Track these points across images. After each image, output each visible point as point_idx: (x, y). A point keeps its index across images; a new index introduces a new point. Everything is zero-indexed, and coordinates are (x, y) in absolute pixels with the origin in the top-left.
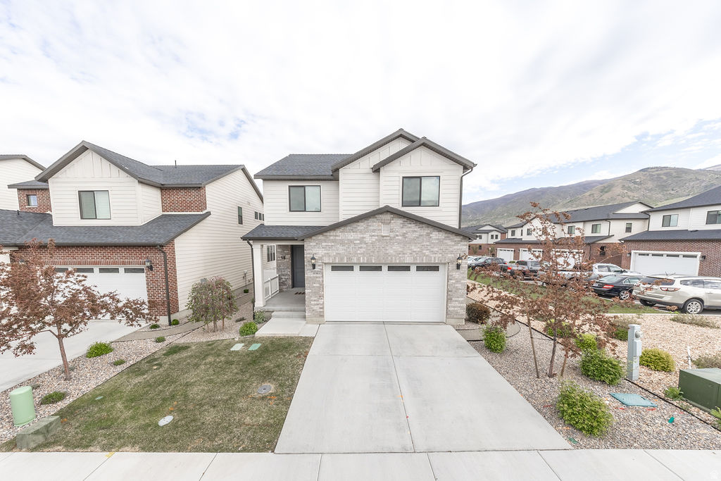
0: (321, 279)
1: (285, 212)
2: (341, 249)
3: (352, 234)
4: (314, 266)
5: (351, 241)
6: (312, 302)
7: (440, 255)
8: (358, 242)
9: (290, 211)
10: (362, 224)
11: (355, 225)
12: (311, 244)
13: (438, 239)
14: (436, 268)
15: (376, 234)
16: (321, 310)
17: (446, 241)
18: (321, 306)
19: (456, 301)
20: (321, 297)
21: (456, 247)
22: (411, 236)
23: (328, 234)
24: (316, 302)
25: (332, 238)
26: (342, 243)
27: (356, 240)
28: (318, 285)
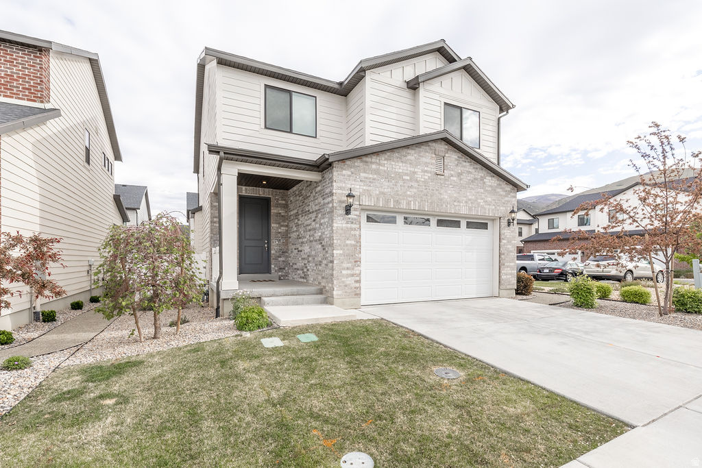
0: (357, 233)
1: (257, 127)
2: (386, 186)
3: (401, 164)
4: (348, 210)
5: (400, 175)
6: (344, 272)
7: (494, 207)
8: (408, 178)
9: (266, 128)
10: (413, 152)
11: (404, 152)
12: (344, 172)
13: (491, 186)
14: (484, 226)
15: (429, 169)
16: (357, 285)
17: (499, 190)
18: (358, 278)
19: (508, 267)
20: (357, 262)
21: (506, 199)
22: (466, 178)
23: (368, 159)
24: (349, 272)
25: (374, 166)
26: (388, 177)
27: (406, 174)
28: (353, 242)
